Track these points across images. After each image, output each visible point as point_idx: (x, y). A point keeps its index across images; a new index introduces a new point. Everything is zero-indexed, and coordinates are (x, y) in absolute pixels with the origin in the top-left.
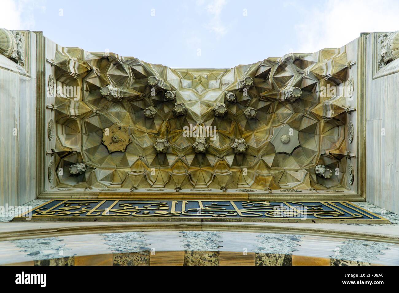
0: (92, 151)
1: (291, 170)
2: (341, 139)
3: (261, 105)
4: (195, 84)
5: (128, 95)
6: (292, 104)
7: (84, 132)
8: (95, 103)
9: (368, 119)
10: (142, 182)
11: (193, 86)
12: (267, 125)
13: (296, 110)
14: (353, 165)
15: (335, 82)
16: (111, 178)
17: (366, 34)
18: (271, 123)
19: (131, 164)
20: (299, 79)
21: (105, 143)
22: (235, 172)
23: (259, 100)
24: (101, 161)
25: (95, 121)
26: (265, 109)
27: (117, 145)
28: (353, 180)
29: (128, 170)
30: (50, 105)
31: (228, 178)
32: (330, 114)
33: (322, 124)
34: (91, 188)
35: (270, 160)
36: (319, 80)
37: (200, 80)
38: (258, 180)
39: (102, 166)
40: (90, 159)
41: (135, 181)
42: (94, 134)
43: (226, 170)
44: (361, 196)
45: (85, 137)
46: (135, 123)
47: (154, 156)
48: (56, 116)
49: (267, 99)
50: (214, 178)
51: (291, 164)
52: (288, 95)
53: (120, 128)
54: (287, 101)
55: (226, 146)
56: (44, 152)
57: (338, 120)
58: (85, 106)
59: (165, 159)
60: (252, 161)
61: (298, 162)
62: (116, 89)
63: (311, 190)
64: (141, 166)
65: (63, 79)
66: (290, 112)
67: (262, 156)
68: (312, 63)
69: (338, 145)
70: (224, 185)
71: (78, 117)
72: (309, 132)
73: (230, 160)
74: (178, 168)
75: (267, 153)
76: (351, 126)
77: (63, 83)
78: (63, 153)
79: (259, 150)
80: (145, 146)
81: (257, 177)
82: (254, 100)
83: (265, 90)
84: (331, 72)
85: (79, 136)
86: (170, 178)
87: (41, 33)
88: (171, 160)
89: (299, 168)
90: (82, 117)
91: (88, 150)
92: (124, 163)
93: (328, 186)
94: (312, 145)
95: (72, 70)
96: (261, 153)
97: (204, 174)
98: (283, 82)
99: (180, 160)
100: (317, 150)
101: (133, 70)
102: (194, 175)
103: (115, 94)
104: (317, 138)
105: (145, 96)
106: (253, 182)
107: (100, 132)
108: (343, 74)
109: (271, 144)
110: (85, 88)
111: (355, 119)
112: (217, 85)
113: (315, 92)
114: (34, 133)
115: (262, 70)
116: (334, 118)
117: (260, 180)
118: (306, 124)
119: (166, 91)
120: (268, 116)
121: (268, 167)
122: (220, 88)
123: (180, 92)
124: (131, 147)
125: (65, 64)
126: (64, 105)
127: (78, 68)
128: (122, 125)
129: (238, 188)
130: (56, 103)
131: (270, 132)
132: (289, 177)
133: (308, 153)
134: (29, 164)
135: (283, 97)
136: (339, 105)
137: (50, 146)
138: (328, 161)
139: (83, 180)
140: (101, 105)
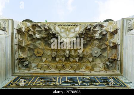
0: (31, 57)
1: (98, 63)
2: (115, 53)
3: (88, 39)
4: (66, 31)
5: (43, 37)
6: (99, 40)
7: (28, 50)
8: (32, 40)
9: (124, 48)
10: (47, 68)
11: (65, 31)
12: (90, 47)
13: (100, 42)
14: (119, 63)
15: (113, 34)
16: (37, 66)
17: (124, 19)
18: (91, 46)
19: (44, 61)
20: (101, 31)
21: (35, 54)
22: (79, 64)
23: (87, 38)
24: (34, 60)
25: (31, 47)
26: (90, 41)
27: (39, 54)
28: (119, 68)
29: (43, 63)
30: (16, 43)
31: (76, 67)
32: (111, 45)
33: (109, 48)
34: (30, 71)
35: (91, 59)
36: (107, 32)
37: (67, 29)
38: (87, 68)
39: (34, 62)
40: (30, 59)
41: (45, 68)
42: (31, 51)
43: (76, 64)
44: (121, 74)
45: (28, 52)
46: (45, 46)
47: (51, 58)
48: (18, 46)
49: (90, 38)
50: (72, 67)
51: (98, 61)
52: (97, 37)
53: (40, 49)
54: (97, 39)
55: (76, 54)
56: (14, 59)
57: (114, 47)
58: (28, 42)
59: (55, 59)
60: (85, 60)
61: (100, 60)
62: (39, 35)
63: (104, 71)
64: (47, 62)
65: (20, 34)
66: (98, 42)
67: (88, 58)
68: (105, 26)
69: (114, 55)
70: (75, 70)
71: (26, 46)
72: (104, 50)
73: (77, 59)
74: (59, 63)
75: (90, 57)
76: (118, 50)
77: (20, 35)
78: (21, 58)
79: (87, 56)
80: (49, 54)
81: (86, 66)
82: (86, 37)
83: (89, 34)
84: (112, 30)
85: (26, 52)
86: (57, 66)
87: (12, 19)
88: (57, 59)
89: (101, 62)
90: (27, 46)
91: (29, 57)
92: (41, 60)
93: (110, 69)
94: (105, 54)
95: (23, 30)
96: (88, 57)
97: (68, 65)
98: (95, 32)
99: (60, 60)
100: (107, 56)
101: (44, 28)
102: (65, 65)
103: (38, 37)
104: (107, 52)
105: (49, 36)
106: (85, 68)
107: (33, 50)
108: (116, 31)
109: (91, 54)
110: (28, 36)
111: (120, 47)
112: (73, 31)
113: (106, 36)
114: (11, 53)
115: (88, 27)
116: (112, 46)
117: (87, 67)
118: (103, 47)
119: (56, 34)
120: (91, 43)
121: (90, 62)
122: (74, 32)
123: (61, 34)
124: (44, 55)
125: (21, 29)
126: (21, 43)
127: (25, 29)
128: (40, 47)
129: (80, 70)
130: (18, 42)
131: (91, 49)
132: (97, 66)
133: (104, 57)
134: (9, 64)
135: (95, 38)
136: (114, 42)
137: (16, 57)
138: (111, 61)
139: (28, 67)
140: (34, 41)
